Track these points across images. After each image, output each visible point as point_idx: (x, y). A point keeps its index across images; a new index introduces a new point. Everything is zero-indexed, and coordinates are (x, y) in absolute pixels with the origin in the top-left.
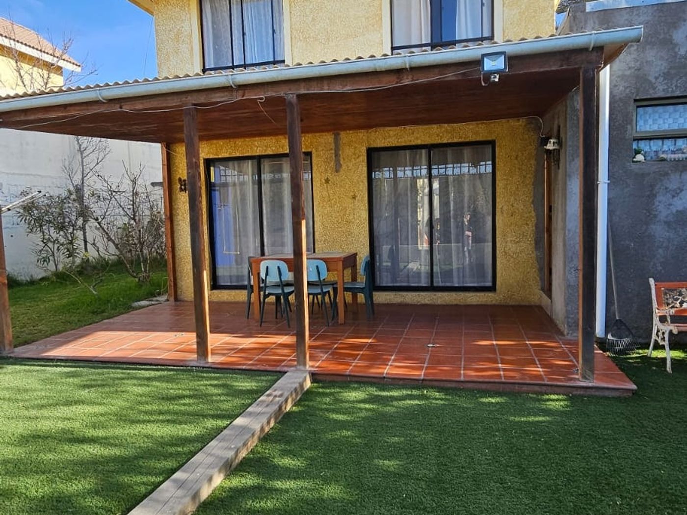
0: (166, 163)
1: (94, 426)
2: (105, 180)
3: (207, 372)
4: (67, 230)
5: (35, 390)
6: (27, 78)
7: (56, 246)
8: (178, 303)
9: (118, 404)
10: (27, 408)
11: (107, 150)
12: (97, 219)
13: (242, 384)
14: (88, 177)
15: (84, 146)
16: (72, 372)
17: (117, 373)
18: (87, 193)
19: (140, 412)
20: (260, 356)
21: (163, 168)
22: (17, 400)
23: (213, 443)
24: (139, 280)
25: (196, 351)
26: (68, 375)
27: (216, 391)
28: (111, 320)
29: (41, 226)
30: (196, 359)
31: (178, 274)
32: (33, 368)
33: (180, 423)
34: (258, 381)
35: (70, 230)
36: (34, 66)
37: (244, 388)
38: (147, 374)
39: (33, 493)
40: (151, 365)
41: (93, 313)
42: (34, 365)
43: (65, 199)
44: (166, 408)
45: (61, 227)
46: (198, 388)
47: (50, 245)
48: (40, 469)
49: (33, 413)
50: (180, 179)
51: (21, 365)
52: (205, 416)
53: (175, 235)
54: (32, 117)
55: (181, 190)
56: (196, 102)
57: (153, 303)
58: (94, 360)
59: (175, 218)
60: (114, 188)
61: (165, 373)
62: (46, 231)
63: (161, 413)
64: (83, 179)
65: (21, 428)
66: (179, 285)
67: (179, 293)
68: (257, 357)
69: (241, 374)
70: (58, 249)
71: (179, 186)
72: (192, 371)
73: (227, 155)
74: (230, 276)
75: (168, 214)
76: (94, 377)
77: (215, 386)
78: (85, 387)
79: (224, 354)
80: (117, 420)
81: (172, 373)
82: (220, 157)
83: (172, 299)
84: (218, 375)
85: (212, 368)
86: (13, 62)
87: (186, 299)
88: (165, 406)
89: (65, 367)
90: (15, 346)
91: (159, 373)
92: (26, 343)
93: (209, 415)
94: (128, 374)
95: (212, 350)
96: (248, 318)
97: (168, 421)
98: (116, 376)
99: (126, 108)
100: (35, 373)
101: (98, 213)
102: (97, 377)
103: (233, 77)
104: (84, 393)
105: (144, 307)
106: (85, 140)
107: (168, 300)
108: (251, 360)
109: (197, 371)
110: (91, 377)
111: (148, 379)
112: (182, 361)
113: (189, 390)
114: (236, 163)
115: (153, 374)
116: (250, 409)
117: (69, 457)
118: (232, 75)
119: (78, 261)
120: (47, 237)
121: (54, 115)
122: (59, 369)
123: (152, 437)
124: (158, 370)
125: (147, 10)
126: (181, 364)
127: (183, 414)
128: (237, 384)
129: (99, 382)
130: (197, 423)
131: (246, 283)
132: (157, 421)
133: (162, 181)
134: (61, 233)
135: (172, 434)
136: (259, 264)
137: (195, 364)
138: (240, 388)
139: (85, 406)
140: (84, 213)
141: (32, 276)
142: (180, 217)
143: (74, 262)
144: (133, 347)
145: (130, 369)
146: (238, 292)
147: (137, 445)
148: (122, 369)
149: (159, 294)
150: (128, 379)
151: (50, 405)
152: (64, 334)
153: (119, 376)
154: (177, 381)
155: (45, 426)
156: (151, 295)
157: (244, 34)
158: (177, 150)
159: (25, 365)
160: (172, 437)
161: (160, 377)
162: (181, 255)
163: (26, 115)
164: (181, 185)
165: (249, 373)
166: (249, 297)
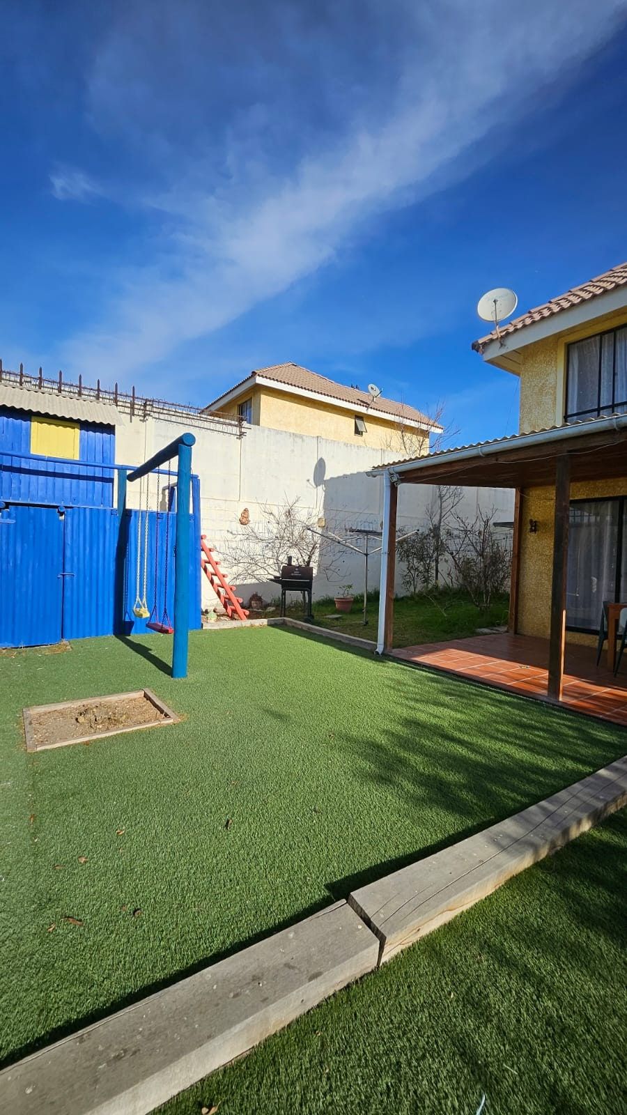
0: (519, 506)
1: (460, 730)
2: (462, 521)
3: (558, 711)
4: (426, 561)
5: (410, 686)
6: (408, 442)
7: (417, 573)
8: (518, 636)
9: (476, 716)
10: (407, 699)
11: (461, 496)
12: (452, 554)
13: (600, 734)
14: (445, 518)
15: (444, 493)
16: (435, 678)
17: (472, 689)
18: (442, 532)
19: (498, 730)
20: (619, 710)
21: (515, 510)
22: (399, 690)
23: (576, 785)
24: (481, 609)
25: (547, 687)
26: (432, 680)
27: (570, 733)
28: (460, 641)
29: (408, 556)
30: (547, 695)
31: (520, 608)
32: (406, 668)
33: (539, 754)
34: (620, 737)
35: (428, 562)
36: (413, 434)
37: (603, 739)
38: (498, 696)
39: (421, 770)
40: (500, 689)
41: (445, 632)
42: (407, 666)
43: (427, 535)
44: (521, 734)
45: (421, 559)
46: (550, 724)
47: (412, 572)
48: (422, 750)
49: (412, 703)
50: (531, 521)
51: (398, 663)
52: (563, 755)
53: (521, 572)
54: (426, 474)
55: (532, 531)
56: (571, 449)
57: (494, 632)
58: (451, 672)
59: (522, 557)
60: (469, 528)
61: (515, 700)
62: (411, 561)
63: (516, 737)
64: (440, 520)
65: (406, 713)
66: (520, 620)
67: (519, 627)
68: (616, 710)
69: (597, 723)
70: (418, 576)
71: (529, 527)
72: (542, 705)
73: (584, 497)
74: (575, 619)
75: (516, 552)
76: (452, 687)
77: (570, 727)
78: (447, 694)
79: (576, 698)
80: (477, 731)
81: (522, 702)
82: (576, 498)
83: (512, 632)
84: (571, 717)
85: (563, 708)
86: (400, 432)
87: (525, 633)
88: (520, 732)
89: (429, 672)
90: (393, 648)
91: (509, 699)
92: (399, 647)
93: (568, 755)
94: (481, 692)
95: (563, 690)
96: (598, 665)
97: (525, 747)
98: (470, 691)
99: (502, 460)
100: (408, 672)
101: (453, 547)
102: (455, 688)
103: (618, 420)
104: (447, 699)
105: (486, 634)
106: (444, 488)
107: (507, 632)
108: (608, 711)
109: (547, 707)
110: (450, 686)
111: (500, 702)
112: (531, 693)
113: (543, 723)
114: (593, 505)
115: (503, 698)
116: (615, 764)
117: (442, 749)
118: (617, 418)
119: (430, 586)
120: (411, 565)
121: (442, 470)
122: (424, 673)
123: (512, 758)
124: (508, 696)
125: (513, 372)
126: (531, 696)
127: (541, 745)
128: (594, 732)
129: (458, 693)
130: (556, 760)
131: (599, 628)
132: (515, 744)
133: (513, 521)
134: (422, 563)
135: (531, 761)
136: (620, 611)
137: (545, 699)
138: (598, 737)
139: (449, 710)
140: (440, 548)
141: (397, 595)
142: (527, 556)
143: (427, 587)
144: (482, 669)
145: (482, 688)
146: (583, 635)
147: (499, 760)
148: (475, 686)
149: (499, 625)
150: (481, 696)
151: (423, 701)
152: (424, 645)
153: (474, 692)
154: (528, 711)
155: (422, 717)
156: (491, 625)
157: (614, 374)
158: (531, 493)
159: (400, 664)
160: (532, 764)
161: (510, 702)
162: (525, 592)
163: (421, 472)
164: (532, 527)
165: (607, 724)
166: (601, 644)
